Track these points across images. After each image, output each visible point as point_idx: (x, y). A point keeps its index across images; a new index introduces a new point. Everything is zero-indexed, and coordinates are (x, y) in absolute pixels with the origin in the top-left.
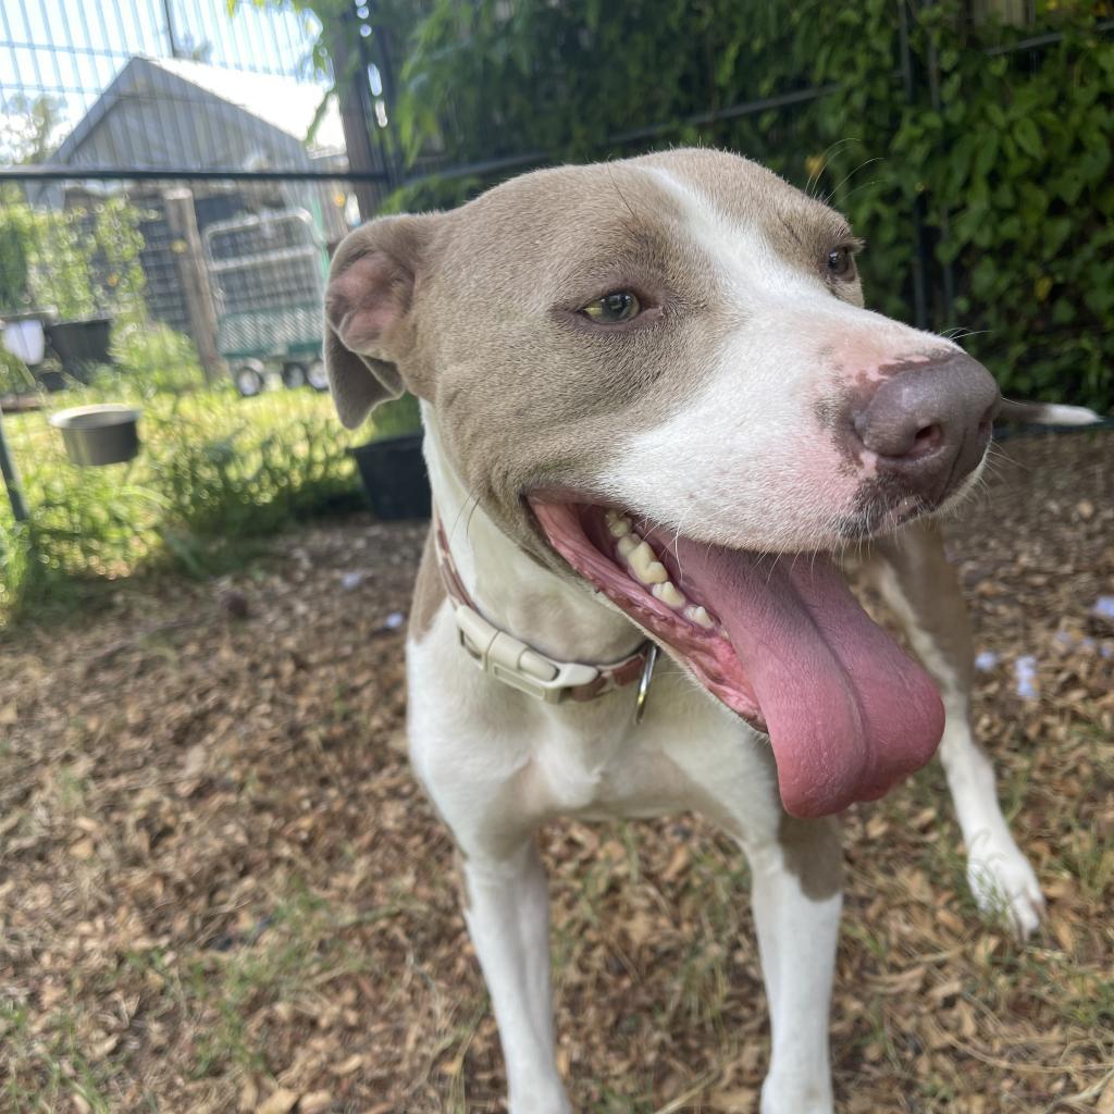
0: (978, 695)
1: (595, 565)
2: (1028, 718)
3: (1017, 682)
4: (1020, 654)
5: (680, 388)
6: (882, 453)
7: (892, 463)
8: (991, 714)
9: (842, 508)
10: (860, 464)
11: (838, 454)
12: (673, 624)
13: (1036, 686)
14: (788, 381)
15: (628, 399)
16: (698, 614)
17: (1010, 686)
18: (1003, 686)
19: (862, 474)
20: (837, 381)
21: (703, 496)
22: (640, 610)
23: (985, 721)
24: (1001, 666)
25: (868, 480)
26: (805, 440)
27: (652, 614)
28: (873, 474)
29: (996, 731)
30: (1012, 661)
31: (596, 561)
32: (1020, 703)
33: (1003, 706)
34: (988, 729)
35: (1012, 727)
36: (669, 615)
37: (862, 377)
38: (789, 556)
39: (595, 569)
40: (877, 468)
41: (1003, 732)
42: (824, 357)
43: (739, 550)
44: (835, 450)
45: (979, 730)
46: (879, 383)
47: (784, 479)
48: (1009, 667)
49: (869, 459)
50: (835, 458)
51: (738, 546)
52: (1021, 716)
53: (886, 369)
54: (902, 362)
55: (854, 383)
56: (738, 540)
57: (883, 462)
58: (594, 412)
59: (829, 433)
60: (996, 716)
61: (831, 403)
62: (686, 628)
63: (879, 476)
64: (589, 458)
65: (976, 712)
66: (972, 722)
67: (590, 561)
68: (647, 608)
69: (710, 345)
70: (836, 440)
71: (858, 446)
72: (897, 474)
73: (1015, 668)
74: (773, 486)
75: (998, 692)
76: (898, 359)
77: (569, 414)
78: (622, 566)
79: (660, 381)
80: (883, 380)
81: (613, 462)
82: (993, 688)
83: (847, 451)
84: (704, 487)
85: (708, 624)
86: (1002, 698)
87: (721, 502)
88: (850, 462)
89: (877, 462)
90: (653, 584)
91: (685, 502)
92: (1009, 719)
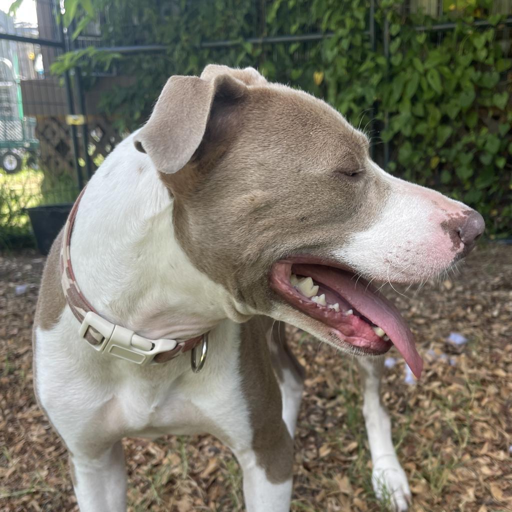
0: (385, 380)
2: (409, 394)
3: (405, 375)
6: (466, 244)
8: (390, 392)
17: (402, 377)
18: (398, 377)
20: (449, 215)
23: (387, 395)
24: (397, 366)
25: (459, 253)
28: (462, 251)
29: (392, 401)
30: (403, 365)
32: (406, 386)
33: (397, 388)
34: (388, 400)
35: (401, 400)
41: (396, 402)
44: (451, 241)
45: (384, 400)
48: (401, 367)
49: (462, 245)
50: (452, 244)
52: (406, 394)
55: (455, 217)
59: (448, 235)
60: (393, 393)
61: (447, 223)
65: (383, 391)
66: (381, 395)
70: (452, 238)
71: (459, 241)
73: (405, 367)
75: (395, 380)
82: (392, 378)
83: (456, 242)
86: (397, 383)
88: (456, 246)
89: (464, 247)
92: (399, 395)
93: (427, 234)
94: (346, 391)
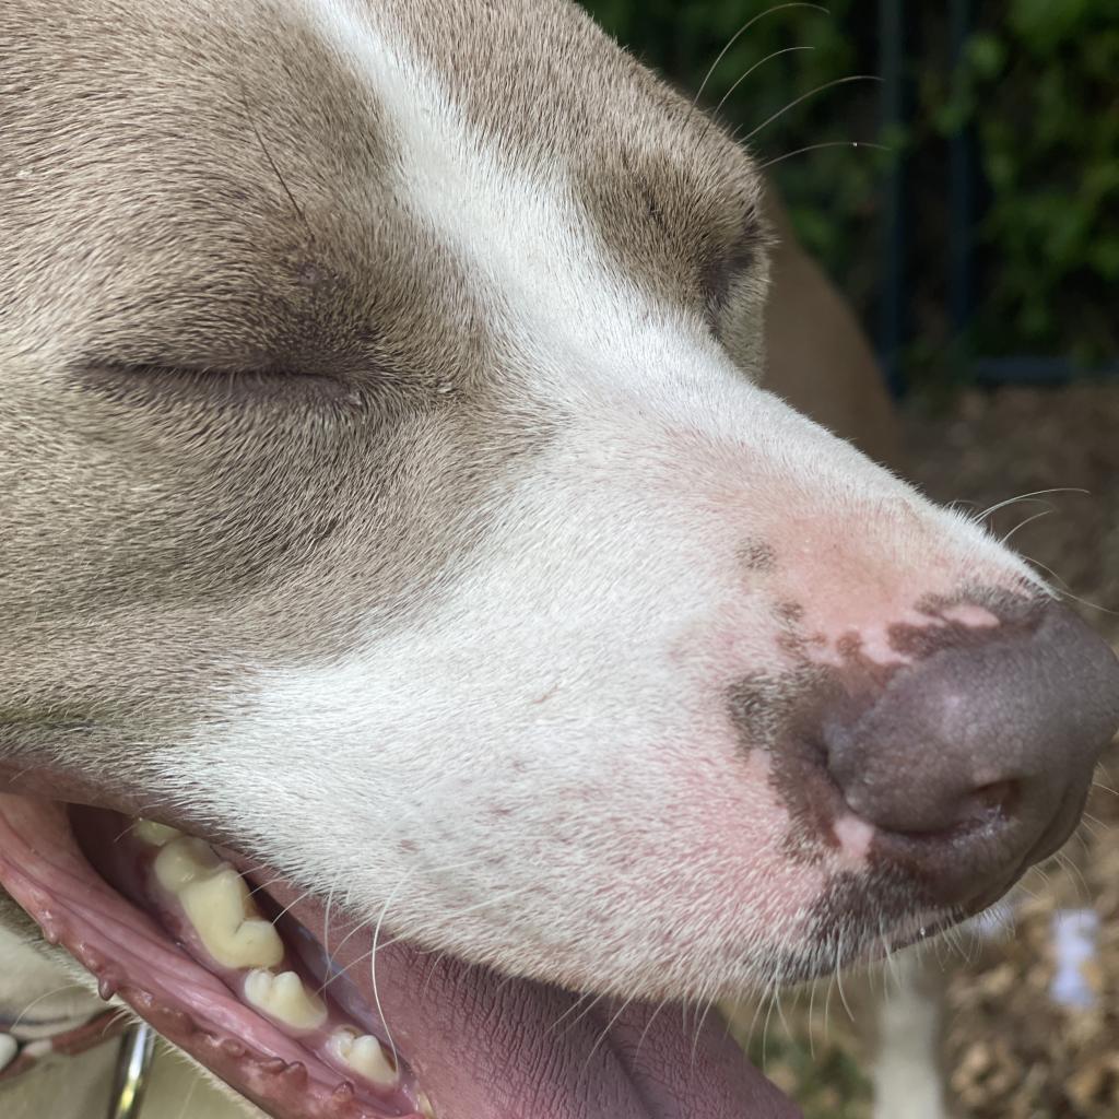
0: (963, 994)
1: (100, 923)
2: (1073, 1053)
3: (1053, 970)
4: (1065, 904)
5: (387, 572)
6: (885, 824)
7: (904, 847)
8: (990, 1041)
9: (782, 930)
10: (834, 842)
11: (783, 816)
12: (302, 1080)
13: (1097, 981)
14: (665, 617)
15: (250, 575)
16: (358, 1053)
17: (1037, 978)
18: (1022, 976)
19: (835, 864)
20: (789, 644)
21: (444, 856)
22: (216, 1043)
23: (977, 1059)
24: (1022, 928)
25: (846, 877)
26: (705, 768)
27: (249, 1054)
28: (860, 867)
29: (999, 1083)
30: (1045, 919)
31: (99, 914)
32: (1058, 1019)
33: (1019, 1026)
34: (982, 1078)
35: (1036, 1077)
36: (291, 1055)
37: (851, 645)
38: (642, 1007)
39: (99, 933)
40: (872, 857)
41: (1015, 1087)
42: (755, 576)
43: (517, 978)
44: (778, 804)
45: (963, 1079)
46: (890, 671)
47: (651, 851)
48: (1038, 933)
49: (856, 835)
50: (775, 821)
51: (515, 971)
52: (1057, 1050)
53: (902, 636)
54: (939, 623)
55: (830, 656)
56: (519, 959)
57: (886, 841)
58: (159, 594)
59: (762, 761)
60: (1002, 1048)
61: (771, 692)
62: (333, 1090)
63: (874, 873)
64: (136, 710)
65: (958, 1036)
66: (946, 1060)
67: (88, 915)
68: (236, 1040)
69: (466, 483)
70: (779, 781)
71: (833, 801)
72: (912, 873)
73: (1051, 936)
74: (625, 863)
75: (1009, 994)
76: (932, 613)
77: (96, 591)
78: (165, 924)
79: (334, 544)
80: (898, 666)
81: (201, 728)
82: (998, 981)
83: (807, 808)
84: (447, 836)
85: (386, 1078)
86: (1018, 1004)
87: (487, 878)
88: (811, 836)
89: (873, 844)
90: (245, 970)
91: (389, 855)
92: (1030, 1056)
93: (634, 739)
94: (804, 1042)
